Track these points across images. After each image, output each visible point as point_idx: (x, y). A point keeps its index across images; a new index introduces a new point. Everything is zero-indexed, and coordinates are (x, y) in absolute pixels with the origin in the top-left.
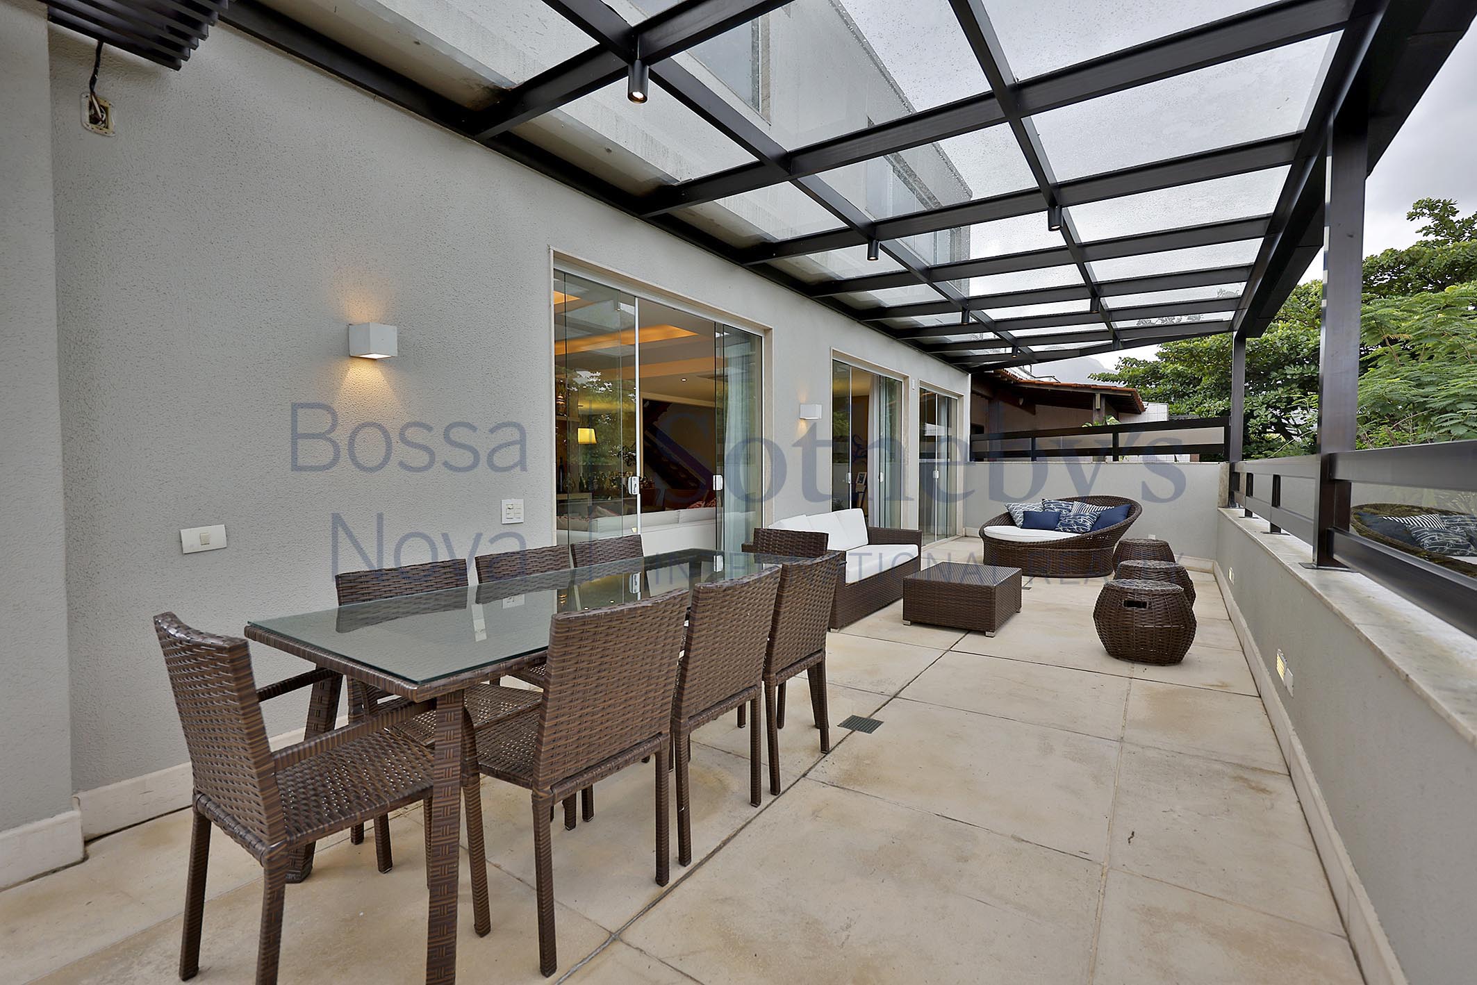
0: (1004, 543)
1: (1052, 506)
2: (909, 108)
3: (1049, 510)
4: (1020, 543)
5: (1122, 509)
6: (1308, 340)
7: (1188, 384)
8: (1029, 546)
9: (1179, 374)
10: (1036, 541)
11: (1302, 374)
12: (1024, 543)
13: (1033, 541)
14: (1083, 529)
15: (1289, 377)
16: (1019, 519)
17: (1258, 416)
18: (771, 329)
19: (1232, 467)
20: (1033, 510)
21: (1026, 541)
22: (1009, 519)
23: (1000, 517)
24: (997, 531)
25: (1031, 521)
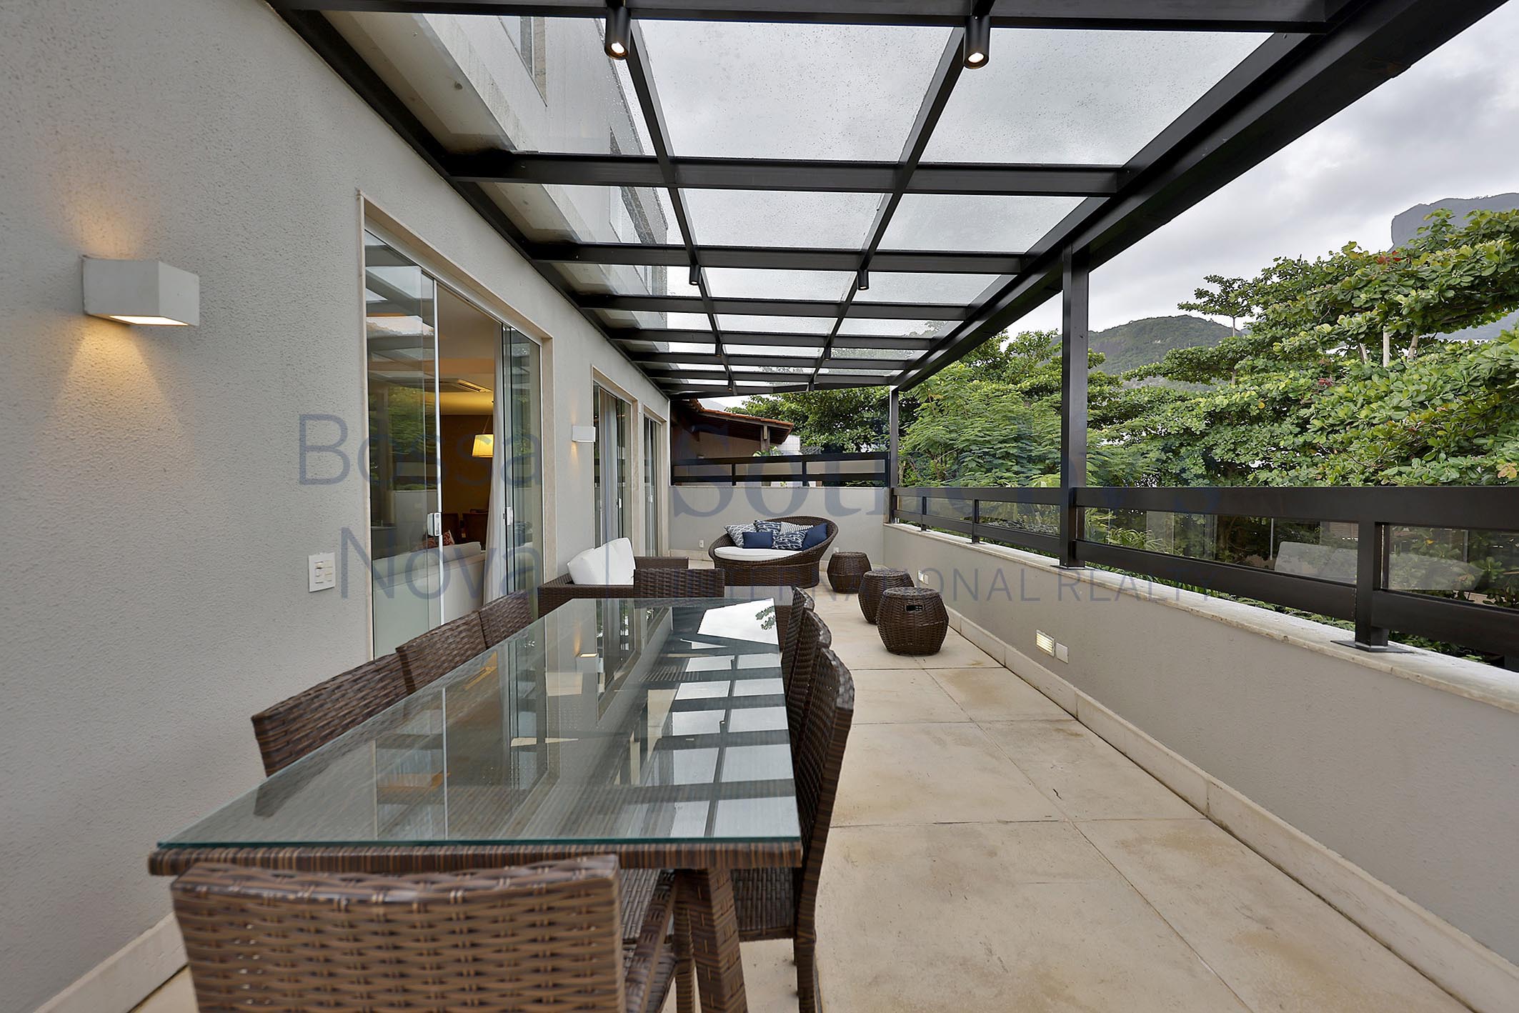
0: (739, 563)
1: (764, 527)
2: (641, 150)
3: (763, 531)
4: (754, 562)
5: (822, 527)
6: (875, 392)
7: (799, 420)
8: (762, 565)
9: (793, 412)
10: (767, 559)
11: (873, 418)
12: (757, 562)
13: (764, 560)
14: (796, 546)
15: (865, 419)
16: (739, 539)
17: (847, 449)
18: (552, 338)
19: (892, 491)
20: (749, 531)
21: (758, 560)
22: (729, 540)
23: (721, 538)
24: (729, 552)
25: (750, 541)
